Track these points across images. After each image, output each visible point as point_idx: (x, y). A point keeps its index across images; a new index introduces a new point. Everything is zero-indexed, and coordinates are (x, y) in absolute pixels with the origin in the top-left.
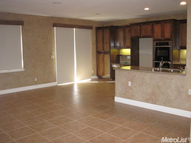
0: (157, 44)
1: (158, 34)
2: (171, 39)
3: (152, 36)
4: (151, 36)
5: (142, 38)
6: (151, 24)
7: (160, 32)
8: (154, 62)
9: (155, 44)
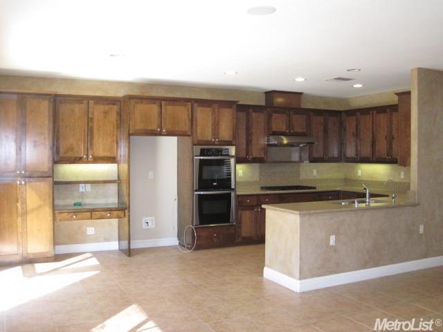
0: (203, 153)
1: (205, 130)
2: (234, 143)
3: (192, 133)
4: (190, 134)
5: (164, 135)
6: (189, 104)
7: (210, 125)
8: (196, 193)
9: (198, 152)
